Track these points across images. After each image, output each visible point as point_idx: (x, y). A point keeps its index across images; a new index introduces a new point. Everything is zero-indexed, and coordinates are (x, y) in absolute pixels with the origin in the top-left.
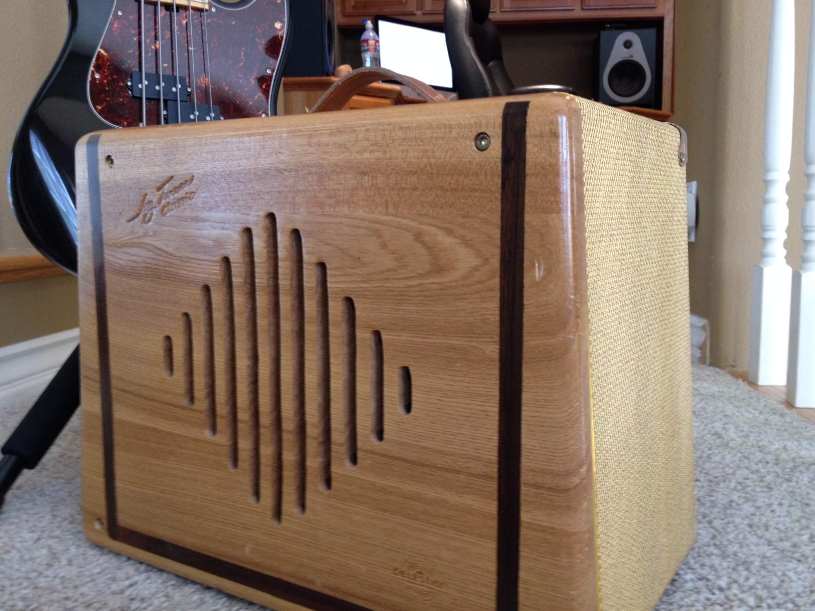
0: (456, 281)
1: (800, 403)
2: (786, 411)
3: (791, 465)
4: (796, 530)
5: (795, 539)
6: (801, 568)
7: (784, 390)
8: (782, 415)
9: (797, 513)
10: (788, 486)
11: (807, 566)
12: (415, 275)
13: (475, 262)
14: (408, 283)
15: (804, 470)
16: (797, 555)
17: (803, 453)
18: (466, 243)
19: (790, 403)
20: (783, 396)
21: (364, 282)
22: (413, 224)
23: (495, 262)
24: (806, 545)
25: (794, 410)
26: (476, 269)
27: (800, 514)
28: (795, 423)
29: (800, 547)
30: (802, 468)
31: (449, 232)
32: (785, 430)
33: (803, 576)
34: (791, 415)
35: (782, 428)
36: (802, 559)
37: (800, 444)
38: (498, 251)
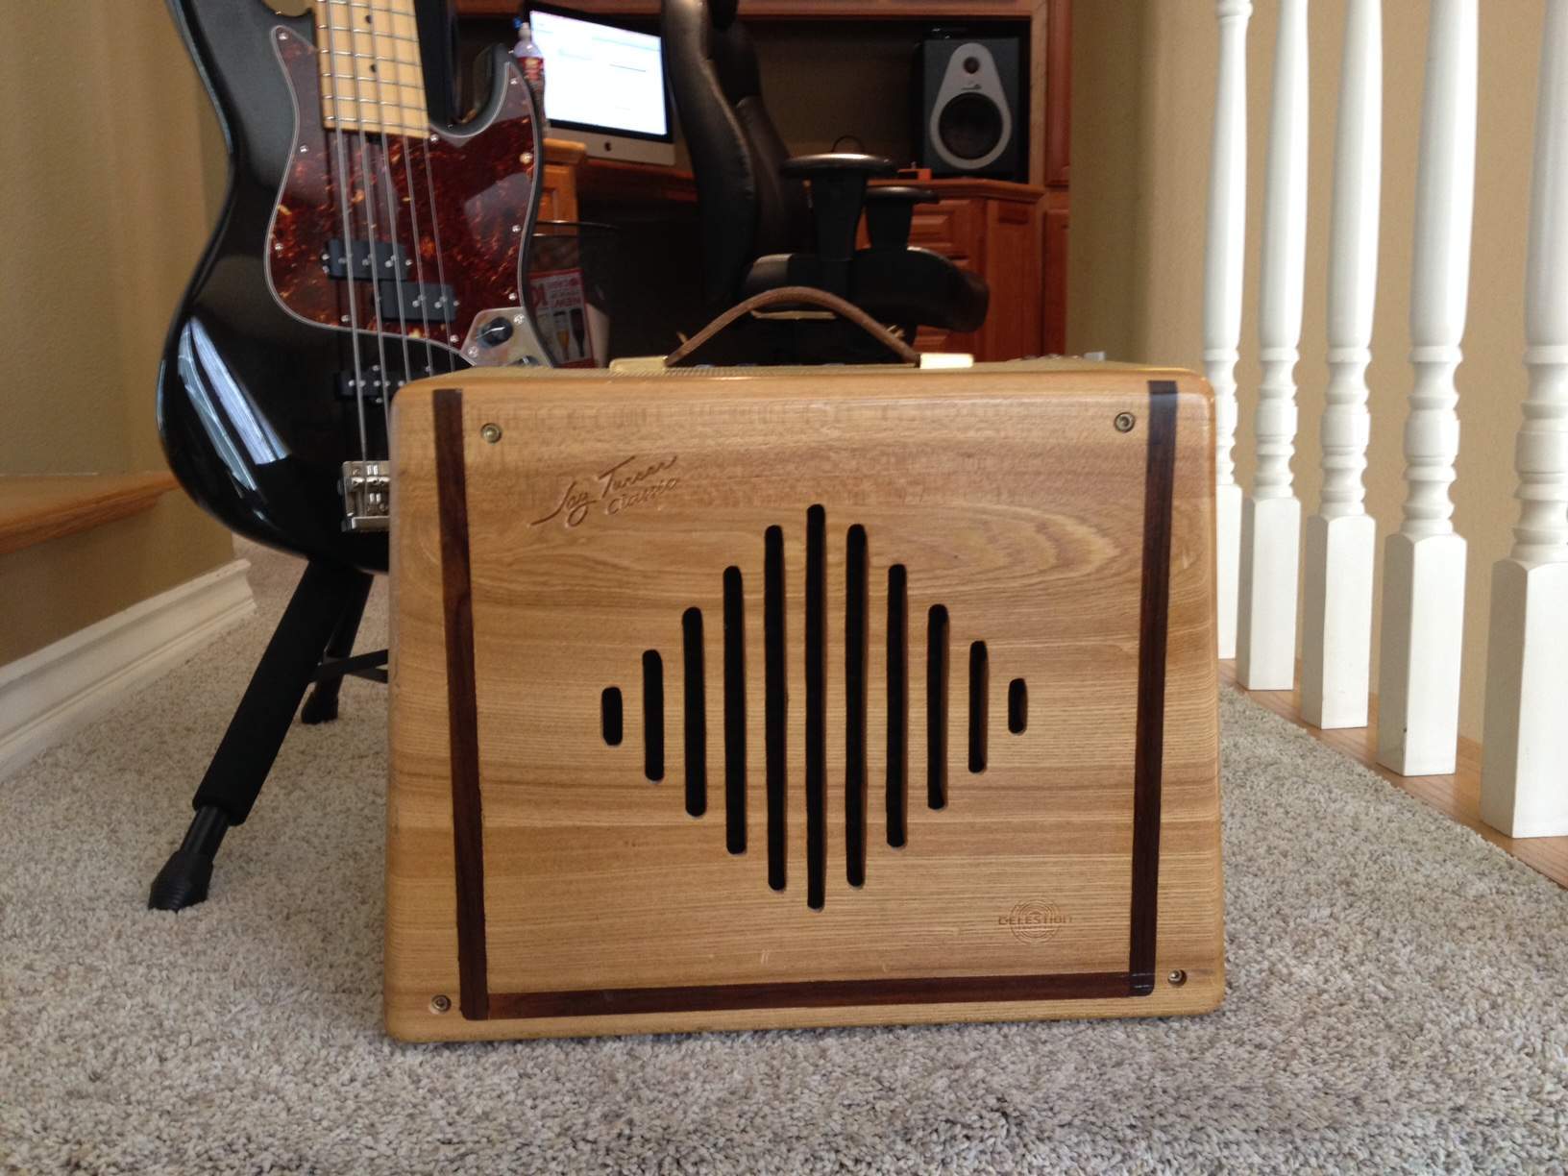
0: (1089, 575)
1: (1254, 684)
2: (1236, 695)
3: (1244, 766)
4: (1252, 843)
5: (1251, 852)
6: (1257, 882)
7: (1233, 665)
8: (1231, 702)
9: (1251, 822)
10: (1241, 793)
11: (1264, 879)
12: (1034, 571)
13: (1112, 552)
14: (1026, 581)
15: (1260, 772)
16: (1254, 869)
17: (1259, 751)
18: (1103, 532)
19: (1241, 684)
20: (1232, 675)
21: (963, 584)
22: (1034, 513)
23: (1138, 551)
24: (1264, 858)
25: (1246, 694)
26: (1113, 560)
27: (1256, 825)
28: (1248, 713)
29: (1256, 861)
30: (1257, 770)
31: (1083, 520)
32: (1236, 722)
33: (1260, 891)
34: (1243, 702)
35: (1232, 720)
36: (1259, 873)
37: (1255, 740)
38: (1141, 539)
